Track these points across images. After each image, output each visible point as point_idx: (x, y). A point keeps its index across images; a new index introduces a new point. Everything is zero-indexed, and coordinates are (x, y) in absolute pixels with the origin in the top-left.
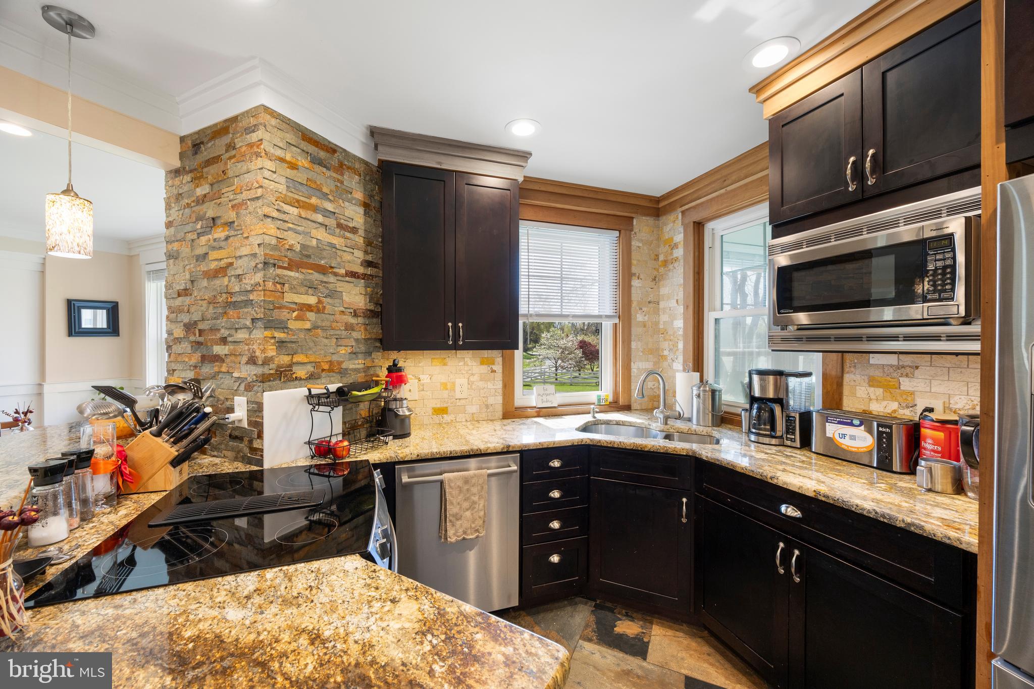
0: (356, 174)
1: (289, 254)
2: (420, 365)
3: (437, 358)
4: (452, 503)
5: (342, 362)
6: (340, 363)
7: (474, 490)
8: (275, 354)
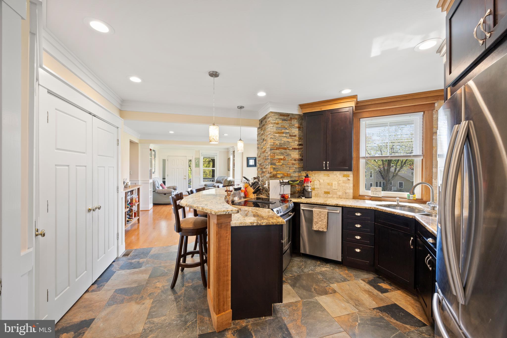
0: (296, 119)
1: (276, 146)
2: (320, 176)
3: (326, 174)
4: (315, 218)
5: (291, 174)
6: (290, 174)
7: (322, 215)
8: (273, 171)
